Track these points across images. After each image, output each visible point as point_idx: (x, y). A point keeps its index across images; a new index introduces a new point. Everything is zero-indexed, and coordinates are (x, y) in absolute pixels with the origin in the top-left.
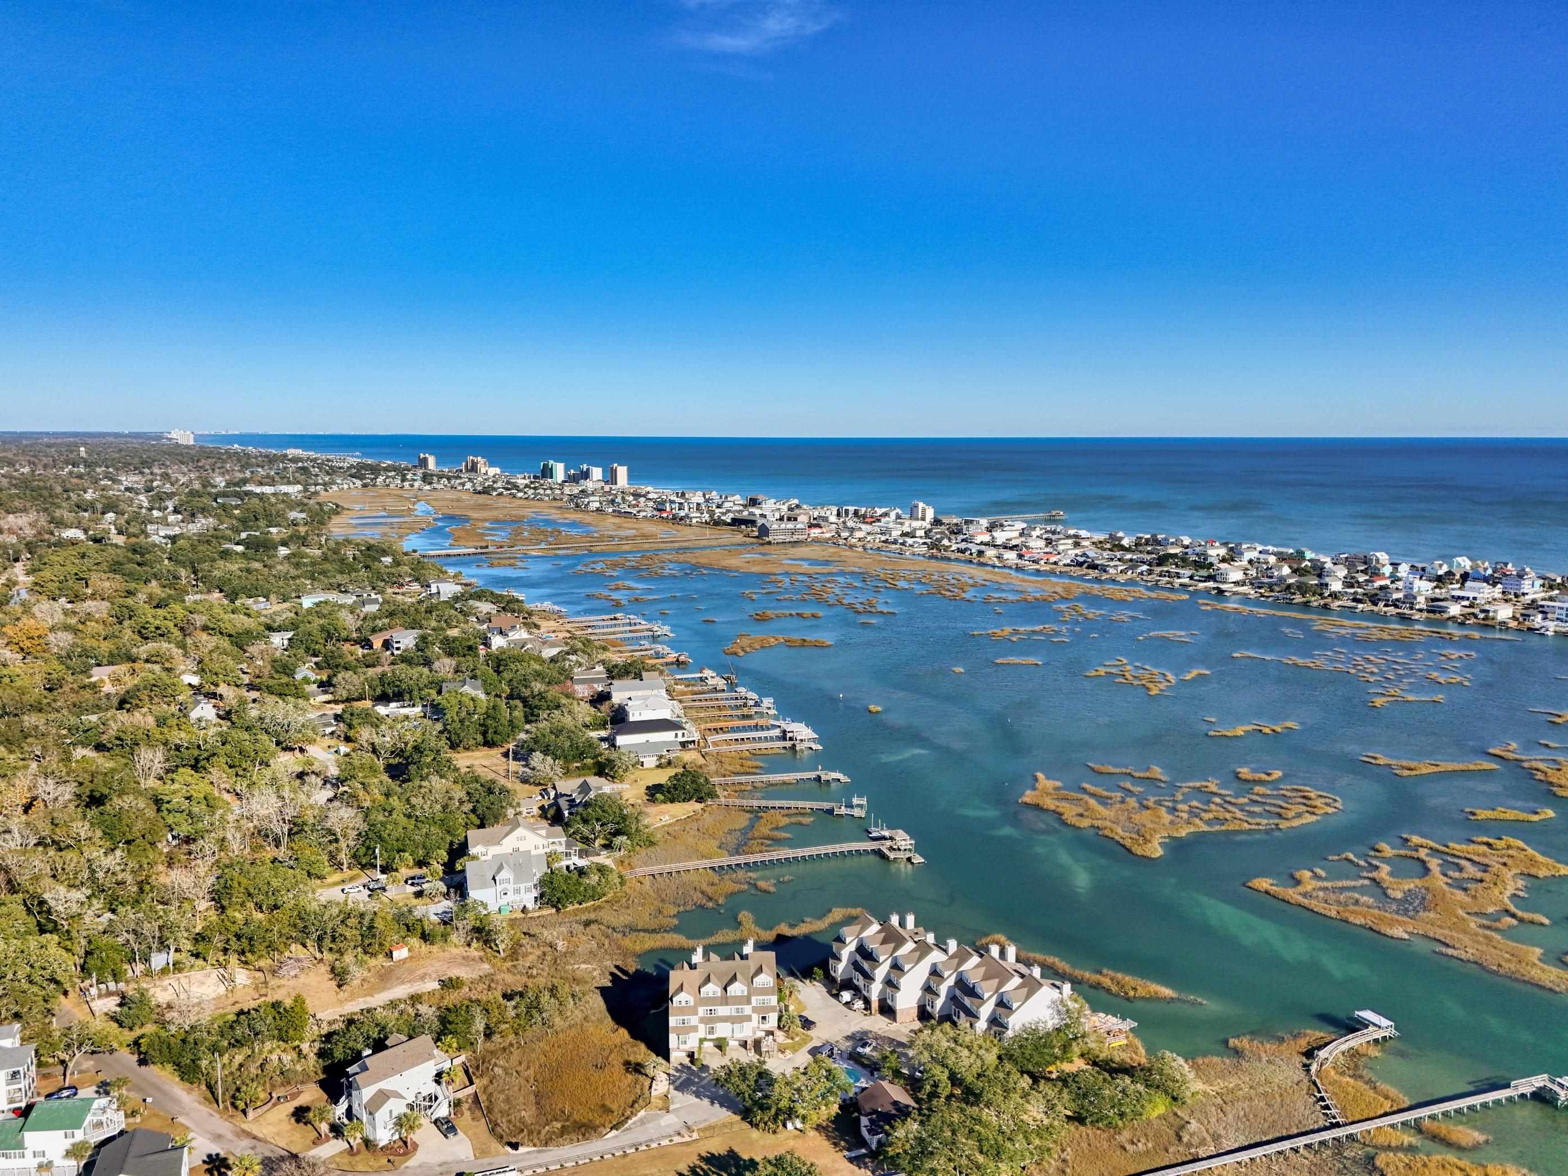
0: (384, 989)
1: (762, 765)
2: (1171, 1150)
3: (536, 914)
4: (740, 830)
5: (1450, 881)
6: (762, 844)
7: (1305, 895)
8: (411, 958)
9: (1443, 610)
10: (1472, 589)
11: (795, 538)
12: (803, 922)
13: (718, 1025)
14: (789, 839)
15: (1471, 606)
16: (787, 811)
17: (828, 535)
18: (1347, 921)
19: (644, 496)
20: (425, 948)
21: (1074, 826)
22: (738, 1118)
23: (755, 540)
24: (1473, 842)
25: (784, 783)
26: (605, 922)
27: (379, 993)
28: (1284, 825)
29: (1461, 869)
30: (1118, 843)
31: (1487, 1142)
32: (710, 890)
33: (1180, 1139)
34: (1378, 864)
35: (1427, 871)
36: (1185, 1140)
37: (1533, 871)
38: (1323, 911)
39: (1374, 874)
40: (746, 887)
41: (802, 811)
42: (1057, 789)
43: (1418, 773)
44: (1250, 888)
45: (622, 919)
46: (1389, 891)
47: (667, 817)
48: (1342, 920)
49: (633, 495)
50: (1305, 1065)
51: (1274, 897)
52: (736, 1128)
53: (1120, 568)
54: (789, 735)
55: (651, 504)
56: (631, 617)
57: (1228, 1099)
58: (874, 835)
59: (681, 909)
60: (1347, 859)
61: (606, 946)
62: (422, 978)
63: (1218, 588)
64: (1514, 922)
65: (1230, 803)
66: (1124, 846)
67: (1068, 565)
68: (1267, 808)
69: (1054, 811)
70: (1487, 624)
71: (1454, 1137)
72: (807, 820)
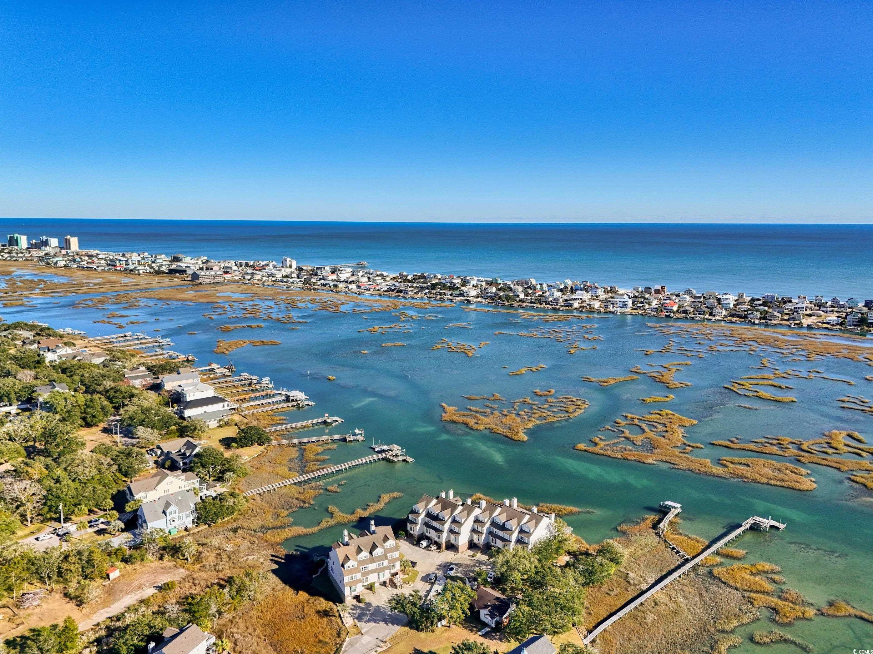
0: (115, 601)
1: (285, 418)
2: (629, 590)
3: (196, 530)
4: (296, 458)
5: (655, 433)
6: (315, 464)
7: (602, 449)
8: (123, 575)
9: (571, 305)
10: (580, 295)
11: (216, 280)
12: (369, 506)
13: (370, 575)
14: (328, 459)
15: (582, 302)
16: (317, 443)
17: (237, 278)
18: (627, 459)
19: (96, 257)
20: (129, 567)
21: (477, 429)
22: (407, 628)
23: (190, 283)
24: (652, 413)
25: (305, 427)
26: (246, 527)
27: (113, 604)
28: (572, 416)
29: (656, 427)
30: (504, 436)
31: (747, 553)
32: (301, 497)
33: (629, 583)
34: (622, 429)
35: (643, 431)
36: (632, 582)
37: (684, 424)
38: (614, 456)
39: (623, 435)
40: (322, 491)
41: (327, 442)
42: (456, 411)
43: (609, 383)
44: (577, 450)
45: (256, 523)
46: (635, 442)
47: (246, 457)
48: (624, 459)
49: (88, 256)
50: (656, 533)
51: (590, 452)
52: (410, 635)
53: (414, 292)
54: (291, 398)
55: (103, 261)
56: (138, 334)
57: (636, 557)
58: (377, 450)
59: (290, 511)
60: (608, 429)
61: (257, 542)
62: (140, 587)
63: (467, 300)
64: (691, 449)
65: (541, 408)
66: (507, 437)
67: (386, 291)
68: (559, 408)
69: (463, 423)
70: (591, 310)
71: (735, 554)
72: (334, 446)
